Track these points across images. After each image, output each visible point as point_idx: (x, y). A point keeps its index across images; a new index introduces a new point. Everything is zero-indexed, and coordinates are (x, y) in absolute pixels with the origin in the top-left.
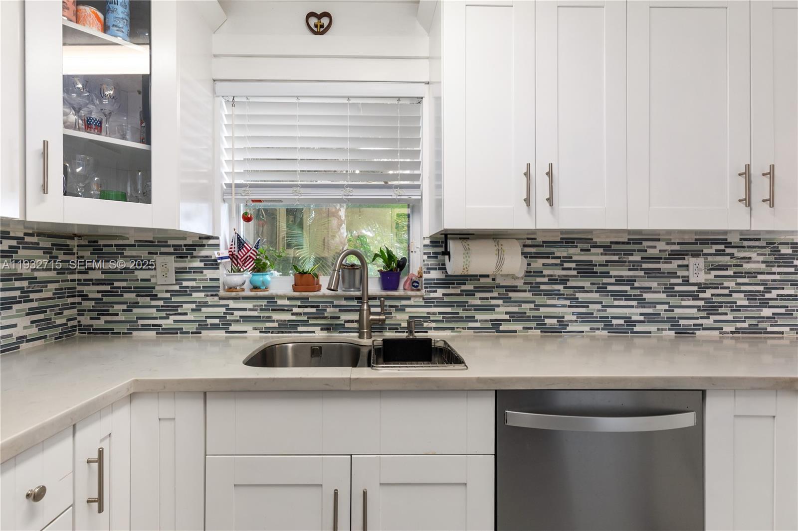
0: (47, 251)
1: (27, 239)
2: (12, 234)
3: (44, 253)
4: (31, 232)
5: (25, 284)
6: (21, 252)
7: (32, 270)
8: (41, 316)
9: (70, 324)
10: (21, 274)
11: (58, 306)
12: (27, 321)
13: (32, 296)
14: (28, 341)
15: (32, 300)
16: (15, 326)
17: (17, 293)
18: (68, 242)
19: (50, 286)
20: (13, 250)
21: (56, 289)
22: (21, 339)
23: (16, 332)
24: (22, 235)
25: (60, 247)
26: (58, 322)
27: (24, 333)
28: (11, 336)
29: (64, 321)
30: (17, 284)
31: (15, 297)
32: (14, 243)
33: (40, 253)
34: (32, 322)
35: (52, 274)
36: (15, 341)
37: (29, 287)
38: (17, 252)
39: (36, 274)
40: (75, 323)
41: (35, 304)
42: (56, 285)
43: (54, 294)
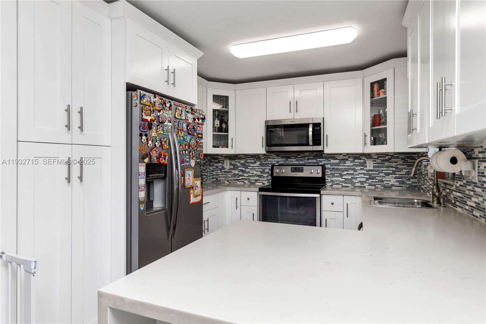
0: (402, 159)
1: (395, 156)
2: (389, 155)
3: (401, 160)
4: (396, 153)
5: (394, 169)
6: (393, 160)
7: (397, 165)
8: (400, 180)
9: (413, 184)
10: (392, 166)
11: (408, 177)
12: (395, 180)
13: (396, 173)
14: (395, 186)
15: (397, 174)
16: (390, 181)
17: (391, 172)
18: (413, 155)
19: (404, 170)
20: (390, 159)
21: (407, 172)
22: (393, 185)
23: (391, 183)
24: (393, 154)
25: (408, 158)
26: (407, 183)
27: (394, 184)
28: (389, 184)
29: (411, 183)
30: (391, 169)
31: (391, 173)
32: (390, 157)
33: (400, 159)
34: (396, 181)
35: (405, 167)
36: (390, 185)
37: (395, 170)
38: (391, 160)
39: (398, 166)
40: (416, 184)
41: (398, 176)
42: (407, 170)
43: (406, 173)
